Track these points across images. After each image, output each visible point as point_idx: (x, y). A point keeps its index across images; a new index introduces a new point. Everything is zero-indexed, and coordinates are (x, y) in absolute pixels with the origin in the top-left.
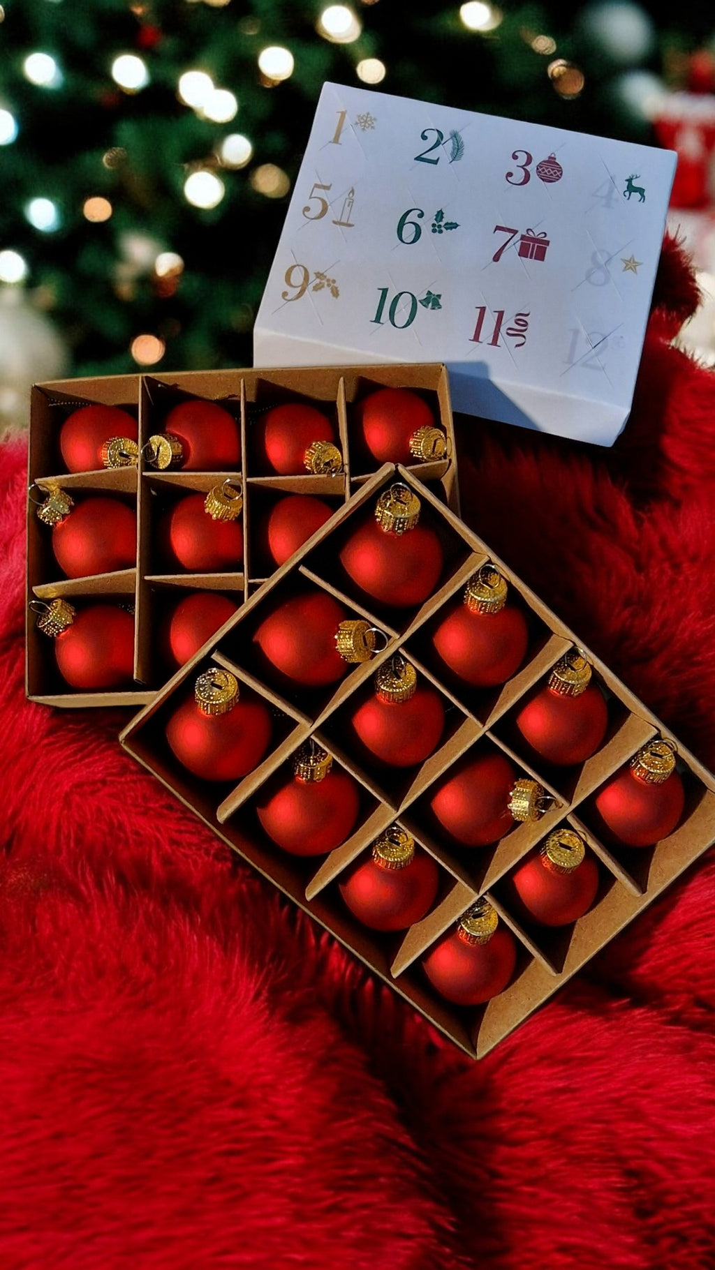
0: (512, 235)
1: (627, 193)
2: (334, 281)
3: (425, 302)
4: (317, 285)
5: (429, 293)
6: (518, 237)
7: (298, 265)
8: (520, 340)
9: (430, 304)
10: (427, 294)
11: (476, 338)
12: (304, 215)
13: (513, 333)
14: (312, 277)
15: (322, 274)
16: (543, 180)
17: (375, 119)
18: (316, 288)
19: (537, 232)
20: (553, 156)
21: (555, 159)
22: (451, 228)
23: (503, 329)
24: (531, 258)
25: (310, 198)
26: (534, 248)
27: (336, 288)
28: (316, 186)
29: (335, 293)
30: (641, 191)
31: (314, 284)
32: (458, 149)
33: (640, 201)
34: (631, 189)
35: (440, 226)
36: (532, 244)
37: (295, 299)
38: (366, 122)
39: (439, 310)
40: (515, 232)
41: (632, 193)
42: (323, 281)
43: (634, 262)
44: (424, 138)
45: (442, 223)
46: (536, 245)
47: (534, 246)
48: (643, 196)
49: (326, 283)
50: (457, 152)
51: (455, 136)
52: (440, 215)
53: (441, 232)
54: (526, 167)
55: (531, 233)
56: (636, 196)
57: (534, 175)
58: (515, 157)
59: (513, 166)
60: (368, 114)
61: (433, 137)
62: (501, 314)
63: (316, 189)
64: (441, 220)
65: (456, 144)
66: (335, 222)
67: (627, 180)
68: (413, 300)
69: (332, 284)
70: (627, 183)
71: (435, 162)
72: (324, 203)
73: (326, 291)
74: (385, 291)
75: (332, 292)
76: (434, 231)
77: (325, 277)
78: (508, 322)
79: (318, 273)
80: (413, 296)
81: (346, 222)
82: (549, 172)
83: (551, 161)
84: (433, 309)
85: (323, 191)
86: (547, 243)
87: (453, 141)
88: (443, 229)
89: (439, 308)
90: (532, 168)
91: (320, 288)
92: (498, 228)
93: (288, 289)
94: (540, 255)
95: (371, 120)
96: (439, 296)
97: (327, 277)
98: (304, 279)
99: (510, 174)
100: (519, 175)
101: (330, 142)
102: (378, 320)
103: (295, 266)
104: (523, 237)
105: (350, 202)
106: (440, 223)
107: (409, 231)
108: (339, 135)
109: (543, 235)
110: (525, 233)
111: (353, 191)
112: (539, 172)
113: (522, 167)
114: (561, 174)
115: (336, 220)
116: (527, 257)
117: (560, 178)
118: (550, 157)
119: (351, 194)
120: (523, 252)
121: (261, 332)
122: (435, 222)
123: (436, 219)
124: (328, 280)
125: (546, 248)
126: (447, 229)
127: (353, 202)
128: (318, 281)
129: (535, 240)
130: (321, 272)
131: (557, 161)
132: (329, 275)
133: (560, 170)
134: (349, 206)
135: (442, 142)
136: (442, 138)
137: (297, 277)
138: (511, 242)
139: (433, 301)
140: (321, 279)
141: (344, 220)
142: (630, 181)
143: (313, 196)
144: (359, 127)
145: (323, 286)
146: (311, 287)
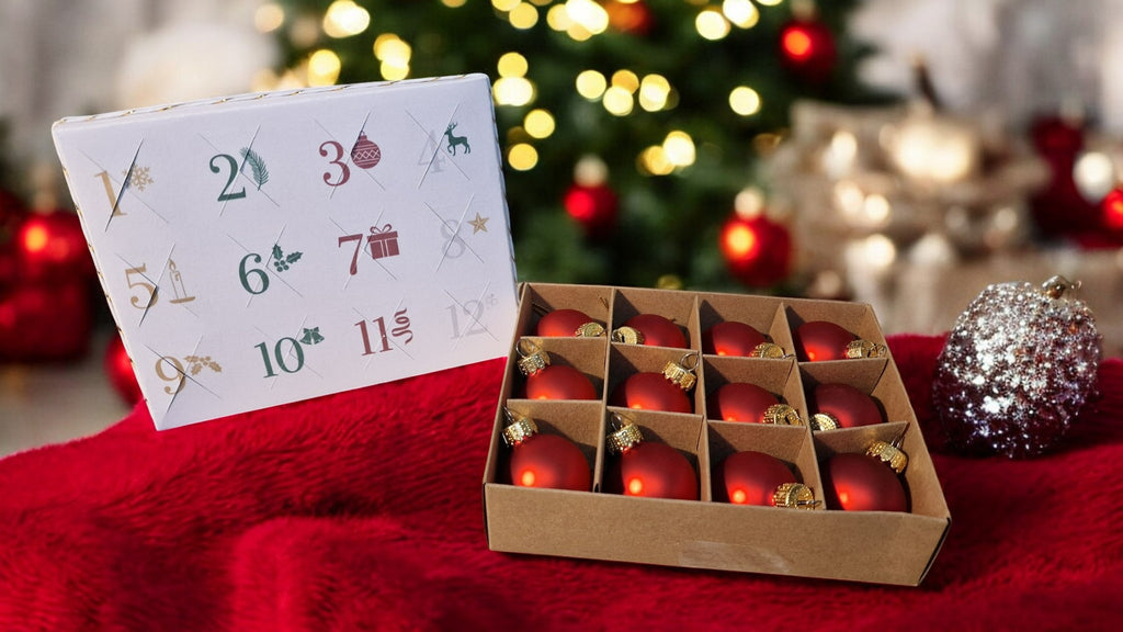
0: (358, 240)
1: (451, 148)
2: (208, 358)
3: (307, 340)
4: (194, 369)
5: (306, 330)
6: (365, 240)
7: (162, 359)
8: (407, 336)
9: (312, 340)
10: (304, 332)
11: (368, 350)
12: (136, 306)
13: (398, 333)
14: (185, 364)
15: (194, 357)
16: (364, 167)
17: (147, 170)
18: (194, 373)
19: (381, 228)
20: (362, 134)
21: (366, 137)
22: (295, 260)
23: (389, 333)
24: (386, 255)
25: (129, 287)
26: (385, 244)
27: (214, 363)
28: (128, 271)
29: (217, 368)
30: (463, 140)
31: (189, 368)
32: (261, 170)
33: (466, 152)
34: (454, 142)
35: (283, 263)
36: (381, 241)
37: (180, 391)
38: (138, 177)
39: (324, 342)
40: (359, 237)
41: (457, 146)
42: (198, 363)
43: (481, 219)
44: (215, 170)
45: (284, 259)
46: (386, 240)
47: (384, 242)
48: (467, 146)
49: (202, 363)
50: (261, 173)
51: (248, 155)
52: (277, 251)
53: (287, 268)
54: (341, 160)
55: (375, 231)
56: (460, 147)
57: (352, 166)
58: (324, 153)
59: (325, 164)
61: (225, 166)
62: (381, 321)
63: (130, 275)
64: (281, 256)
65: (255, 162)
66: (173, 302)
67: (445, 135)
68: (294, 344)
69: (209, 362)
70: (447, 136)
71: (243, 195)
73: (206, 370)
74: (263, 346)
75: (213, 368)
76: (280, 270)
77: (198, 357)
78: (391, 325)
79: (189, 357)
80: (293, 340)
81: (184, 297)
82: (366, 155)
83: (364, 141)
84: (318, 343)
85: (139, 274)
86: (395, 234)
87: (251, 164)
88: (289, 264)
89: (323, 340)
90: (346, 158)
91: (199, 371)
92: (342, 240)
93: (167, 384)
94: (394, 250)
95: (143, 173)
96: (317, 329)
97: (200, 357)
98: (178, 368)
100: (337, 173)
102: (270, 373)
103: (159, 361)
104: (370, 239)
106: (282, 259)
107: (255, 281)
108: (117, 205)
109: (388, 228)
110: (370, 234)
111: (172, 263)
112: (355, 161)
113: (336, 161)
114: (379, 152)
115: (173, 299)
116: (382, 257)
117: (380, 158)
118: (360, 138)
120: (377, 254)
122: (277, 260)
123: (275, 257)
124: (202, 360)
125: (396, 241)
126: (291, 262)
128: (193, 364)
129: (382, 236)
130: (191, 355)
131: (369, 139)
132: (200, 355)
135: (239, 168)
136: (235, 163)
137: (170, 370)
138: (361, 251)
139: (313, 335)
140: (196, 361)
141: (182, 296)
142: (449, 132)
143: (131, 284)
144: (134, 187)
145: (201, 367)
146: (187, 372)
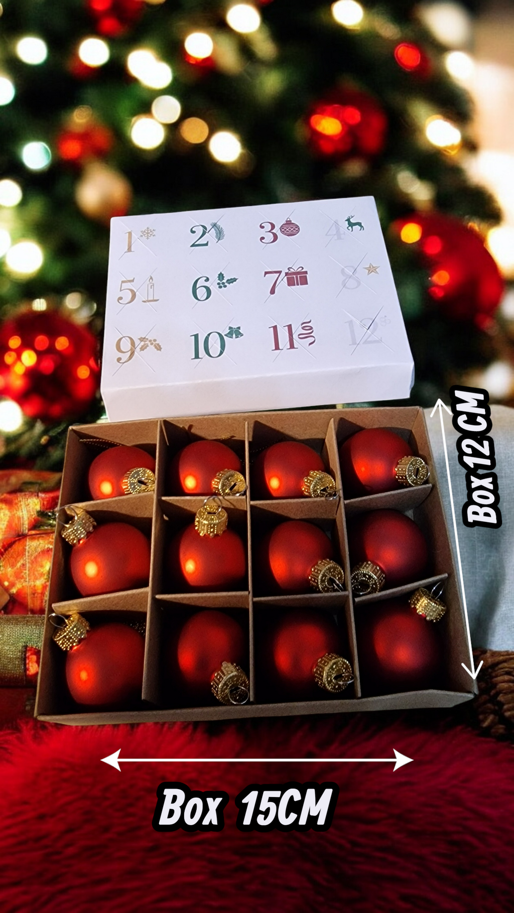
0: (278, 274)
1: (350, 228)
2: (155, 340)
3: (230, 335)
4: (142, 346)
5: (230, 328)
6: (283, 274)
7: (124, 337)
8: (311, 340)
9: (234, 335)
10: (229, 329)
11: (277, 347)
12: (119, 302)
13: (303, 337)
14: (137, 342)
15: (145, 338)
16: (288, 235)
17: (154, 230)
18: (142, 349)
19: (295, 268)
20: (288, 219)
21: (291, 221)
22: (232, 282)
23: (295, 336)
24: (298, 285)
25: (121, 290)
26: (298, 278)
27: (158, 344)
28: (123, 282)
29: (158, 348)
31: (140, 346)
32: (220, 233)
33: (361, 230)
34: (351, 225)
35: (223, 283)
36: (295, 276)
37: (128, 361)
38: (148, 233)
39: (242, 337)
40: (280, 272)
41: (354, 227)
42: (146, 343)
43: (373, 267)
44: (193, 232)
45: (224, 281)
46: (298, 276)
47: (297, 277)
48: (361, 227)
49: (149, 344)
50: (220, 234)
51: (214, 225)
52: (221, 276)
53: (225, 286)
54: (272, 231)
55: (291, 270)
56: (357, 227)
57: (279, 234)
58: (262, 227)
59: (262, 232)
60: (148, 228)
61: (200, 231)
62: (290, 327)
63: (123, 284)
64: (223, 279)
65: (217, 230)
67: (346, 220)
68: (220, 336)
69: (154, 343)
70: (347, 222)
71: (207, 244)
72: (132, 291)
73: (151, 348)
74: (196, 336)
75: (156, 347)
76: (220, 287)
77: (147, 339)
78: (297, 330)
79: (141, 338)
80: (219, 334)
81: (152, 299)
82: (289, 229)
83: (289, 223)
84: (238, 337)
85: (129, 283)
86: (306, 272)
87: (215, 230)
88: (226, 284)
89: (241, 336)
90: (276, 231)
91: (146, 348)
92: (266, 273)
93: (120, 355)
94: (304, 281)
95: (151, 232)
96: (239, 328)
97: (149, 339)
98: (131, 345)
99: (262, 238)
100: (269, 237)
101: (125, 252)
102: (197, 356)
103: (122, 338)
104: (287, 274)
105: (151, 286)
106: (223, 281)
107: (202, 293)
108: (131, 246)
109: (301, 269)
110: (287, 271)
111: (151, 278)
112: (282, 232)
113: (270, 232)
114: (299, 229)
115: (144, 300)
116: (295, 285)
117: (299, 231)
118: (287, 221)
119: (151, 280)
120: (291, 283)
121: (107, 390)
122: (219, 281)
123: (219, 279)
124: (150, 341)
125: (306, 277)
126: (229, 283)
127: (153, 285)
128: (142, 343)
129: (297, 273)
130: (143, 337)
131: (292, 222)
132: (149, 337)
133: (297, 226)
134: (151, 288)
135: (207, 231)
136: (206, 229)
137: (126, 345)
138: (280, 279)
139: (235, 332)
140: (145, 341)
142: (348, 220)
143: (122, 289)
144: (144, 238)
145: (148, 346)
146: (138, 349)
